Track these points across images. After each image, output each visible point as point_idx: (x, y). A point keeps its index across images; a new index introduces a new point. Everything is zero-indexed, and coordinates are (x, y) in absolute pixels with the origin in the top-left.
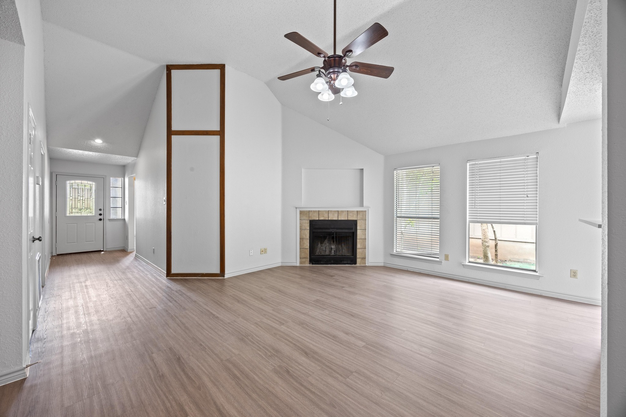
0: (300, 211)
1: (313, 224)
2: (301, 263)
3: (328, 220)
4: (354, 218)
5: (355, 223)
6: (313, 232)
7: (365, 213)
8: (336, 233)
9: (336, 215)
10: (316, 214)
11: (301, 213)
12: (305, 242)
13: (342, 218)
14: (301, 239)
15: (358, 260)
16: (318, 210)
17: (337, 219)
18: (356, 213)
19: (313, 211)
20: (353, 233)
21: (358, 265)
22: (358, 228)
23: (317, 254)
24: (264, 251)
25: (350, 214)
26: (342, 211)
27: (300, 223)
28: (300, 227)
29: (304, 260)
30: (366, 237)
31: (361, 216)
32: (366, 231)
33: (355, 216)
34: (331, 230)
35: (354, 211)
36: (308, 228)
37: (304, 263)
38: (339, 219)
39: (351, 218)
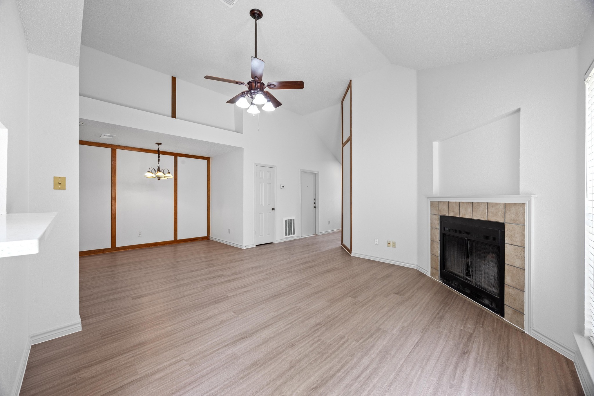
0: (431, 202)
1: (443, 222)
2: (432, 274)
3: (459, 218)
4: (498, 219)
6: (443, 234)
7: (521, 209)
9: (469, 210)
10: (445, 208)
11: (432, 204)
12: (435, 247)
13: (479, 216)
14: (432, 241)
15: (507, 311)
16: (448, 201)
17: (470, 217)
18: (502, 208)
19: (443, 202)
20: (499, 248)
21: (506, 320)
22: (507, 240)
23: (450, 269)
24: (391, 244)
25: (492, 210)
26: (479, 204)
27: (431, 219)
28: (431, 224)
29: (434, 271)
30: (523, 264)
31: (513, 216)
32: (524, 252)
33: (500, 214)
35: (499, 204)
36: (439, 227)
37: (435, 275)
38: (474, 218)
39: (492, 218)
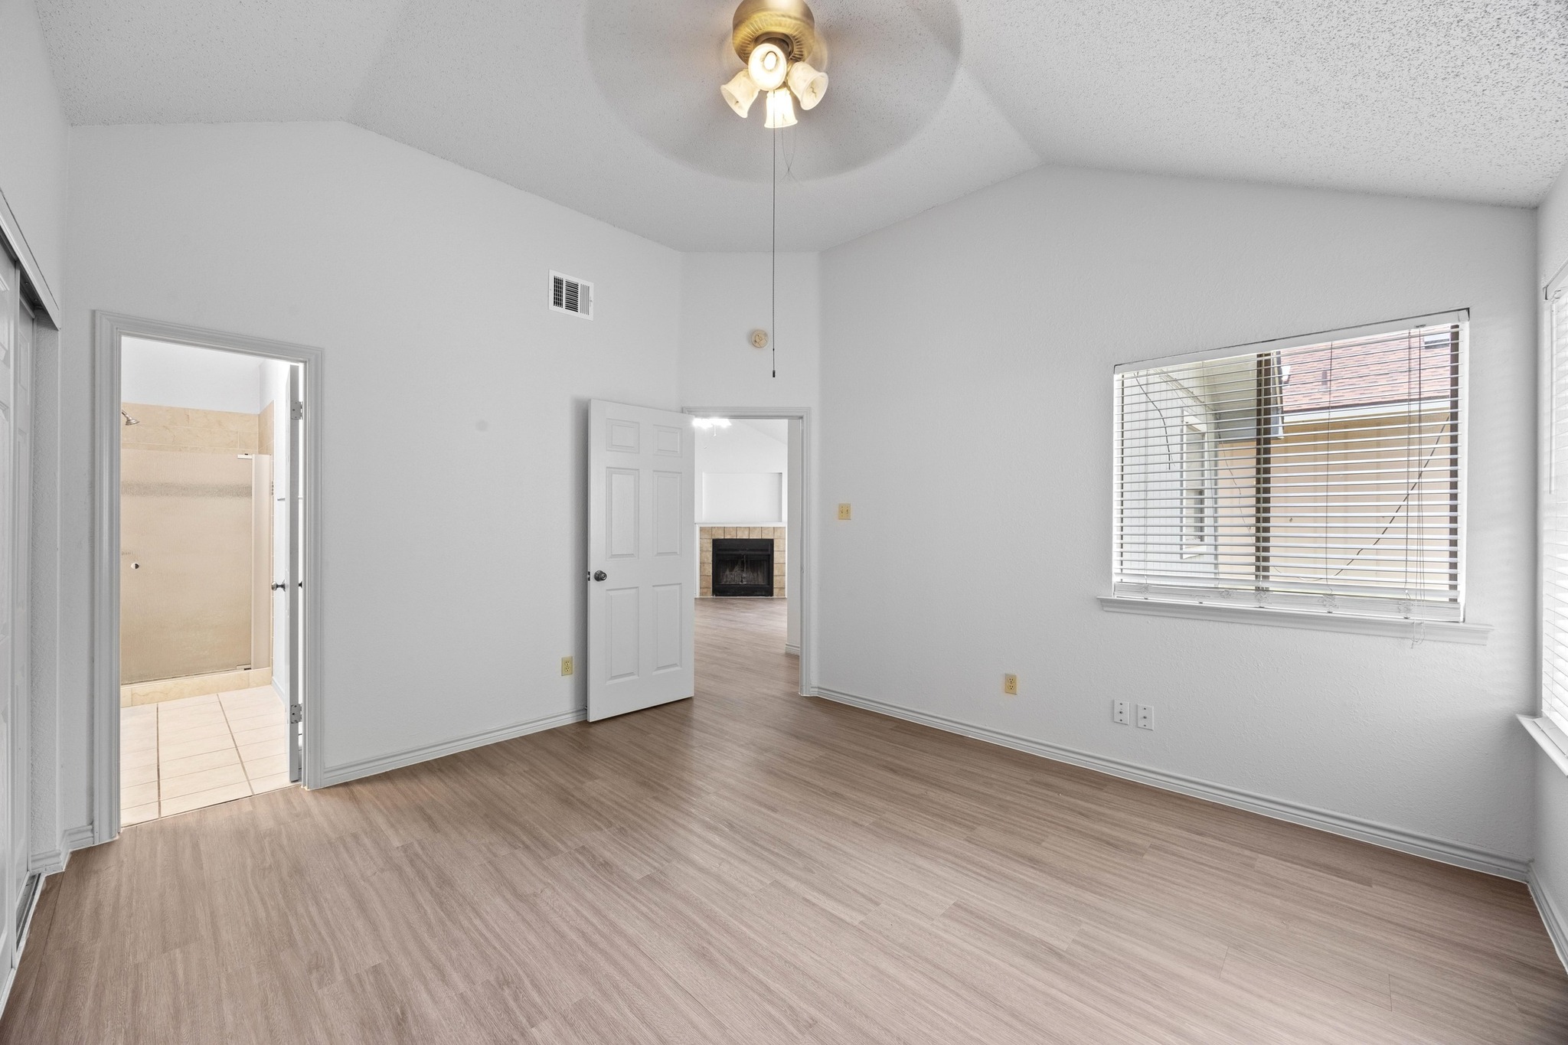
0: (700, 528)
1: (718, 545)
2: (701, 594)
3: (737, 539)
4: (769, 537)
5: (771, 542)
6: (717, 555)
8: (747, 555)
9: (747, 533)
10: (721, 532)
11: (702, 530)
12: (707, 568)
13: (754, 536)
14: (703, 564)
15: (775, 591)
16: (723, 526)
17: (748, 538)
18: (771, 530)
19: (718, 527)
20: (769, 555)
21: (774, 597)
22: (775, 549)
23: (723, 583)
26: (754, 528)
28: (701, 547)
29: (705, 590)
33: (770, 534)
34: (740, 552)
35: (768, 528)
36: (711, 550)
37: (706, 593)
38: (751, 537)
